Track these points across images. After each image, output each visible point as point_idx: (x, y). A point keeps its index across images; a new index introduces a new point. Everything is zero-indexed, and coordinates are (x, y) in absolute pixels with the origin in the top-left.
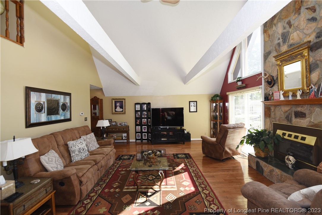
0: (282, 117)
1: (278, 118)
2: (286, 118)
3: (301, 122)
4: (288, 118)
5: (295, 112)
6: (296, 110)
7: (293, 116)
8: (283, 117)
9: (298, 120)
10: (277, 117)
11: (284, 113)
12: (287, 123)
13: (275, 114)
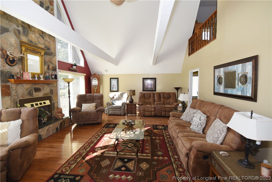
0: (24, 93)
1: (21, 95)
2: (28, 93)
3: (39, 94)
4: (30, 93)
5: (34, 88)
6: (35, 87)
7: (34, 91)
8: (26, 93)
9: (37, 93)
10: (19, 94)
11: (26, 90)
12: (29, 97)
13: (16, 92)
